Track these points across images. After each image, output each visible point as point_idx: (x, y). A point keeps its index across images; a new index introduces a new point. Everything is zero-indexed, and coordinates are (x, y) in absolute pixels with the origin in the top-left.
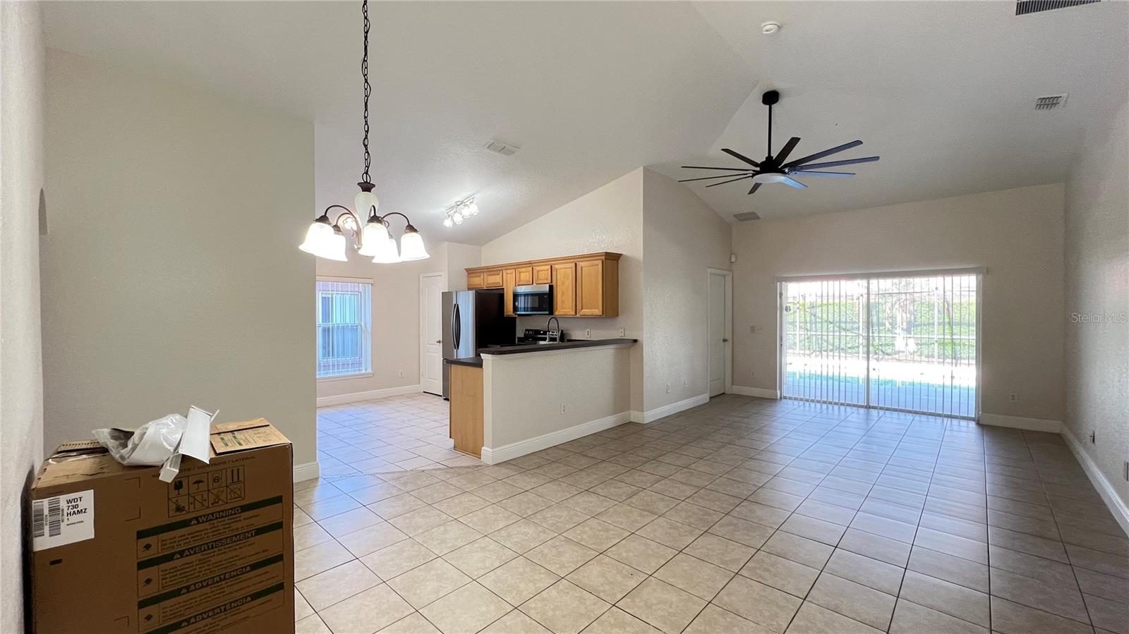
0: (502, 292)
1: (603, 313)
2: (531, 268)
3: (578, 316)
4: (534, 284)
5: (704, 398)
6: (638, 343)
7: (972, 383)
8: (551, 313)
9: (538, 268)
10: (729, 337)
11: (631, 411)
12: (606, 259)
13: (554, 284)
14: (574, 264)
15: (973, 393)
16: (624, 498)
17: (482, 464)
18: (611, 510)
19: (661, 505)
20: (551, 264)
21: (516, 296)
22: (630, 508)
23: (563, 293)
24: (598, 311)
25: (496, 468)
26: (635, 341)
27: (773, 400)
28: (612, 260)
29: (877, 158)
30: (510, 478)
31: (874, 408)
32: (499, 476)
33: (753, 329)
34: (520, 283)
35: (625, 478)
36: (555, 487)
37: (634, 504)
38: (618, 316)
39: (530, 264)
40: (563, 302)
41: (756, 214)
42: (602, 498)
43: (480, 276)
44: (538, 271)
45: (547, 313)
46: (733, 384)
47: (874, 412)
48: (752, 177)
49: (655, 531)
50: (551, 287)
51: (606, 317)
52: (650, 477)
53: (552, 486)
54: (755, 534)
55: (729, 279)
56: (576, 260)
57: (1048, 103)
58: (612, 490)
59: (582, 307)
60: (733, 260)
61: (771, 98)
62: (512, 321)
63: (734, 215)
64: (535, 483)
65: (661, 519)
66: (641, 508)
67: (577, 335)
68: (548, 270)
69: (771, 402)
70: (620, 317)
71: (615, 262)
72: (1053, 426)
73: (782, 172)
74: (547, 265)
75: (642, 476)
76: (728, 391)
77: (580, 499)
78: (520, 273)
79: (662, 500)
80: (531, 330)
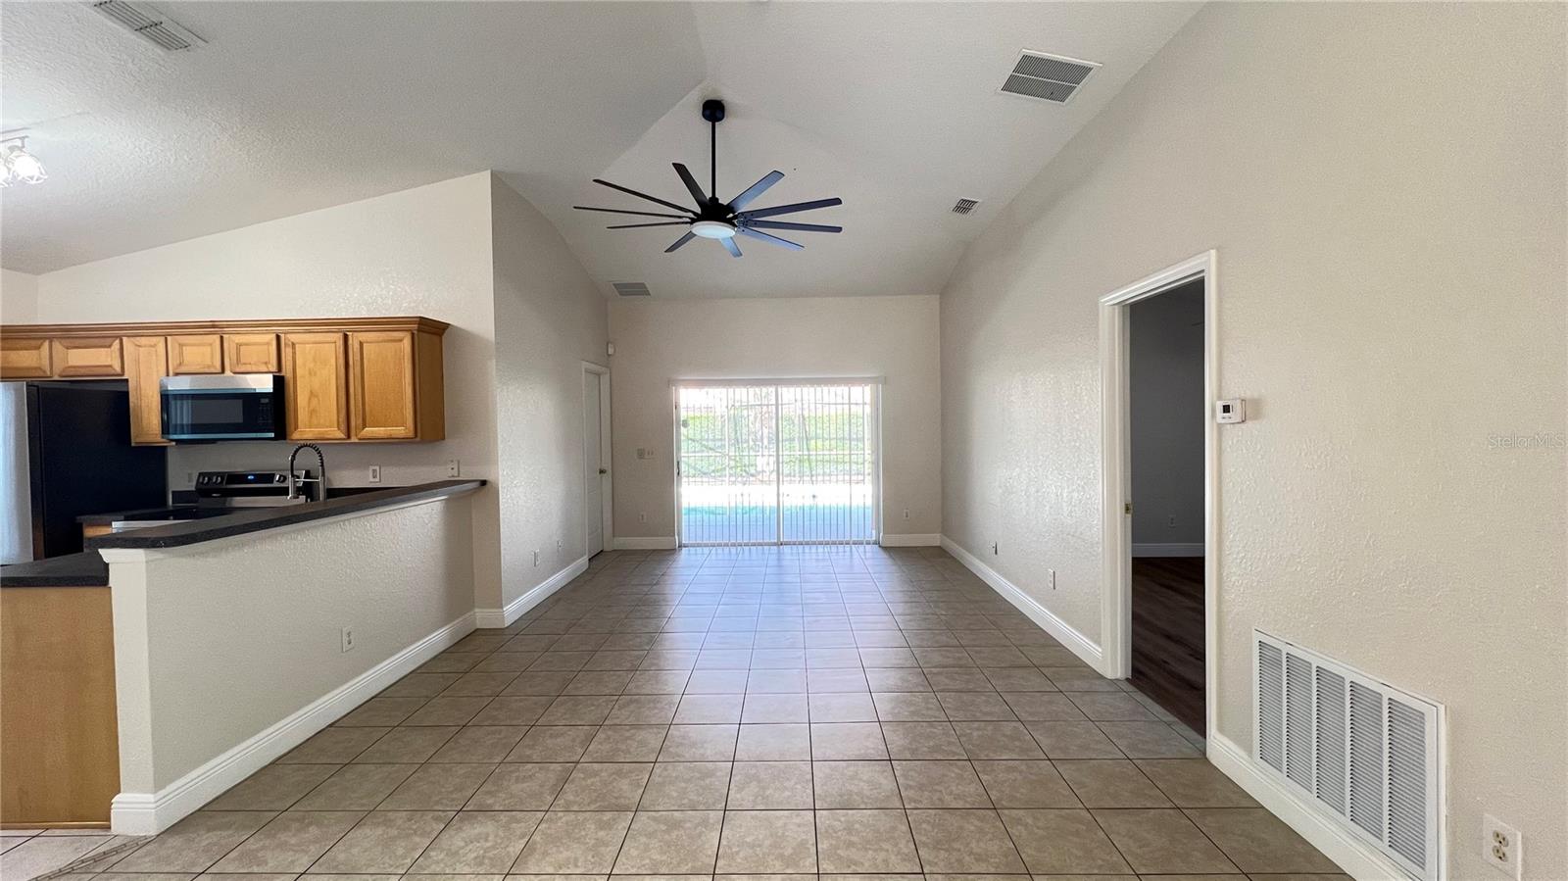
0: (120, 388)
1: (416, 436)
2: (217, 338)
3: (354, 439)
4: (228, 373)
5: (582, 562)
6: (488, 486)
7: (869, 502)
8: (282, 434)
9: (238, 339)
10: (607, 466)
11: (477, 610)
12: (419, 331)
13: (287, 372)
14: (341, 335)
15: (869, 512)
16: (550, 799)
17: (117, 843)
18: (537, 838)
19: (624, 785)
20: (281, 332)
21: (166, 398)
22: (572, 816)
23: (312, 394)
24: (400, 431)
25: (175, 841)
26: (484, 483)
27: (671, 552)
28: (429, 335)
29: (838, 230)
30: (232, 855)
31: (787, 544)
32: (193, 864)
33: (641, 454)
34: (183, 369)
35: (528, 752)
36: (379, 831)
37: (575, 802)
38: (443, 439)
39: (213, 327)
40: (312, 412)
41: (645, 287)
42: (504, 817)
43: (38, 348)
44: (239, 346)
45: (272, 435)
46: (614, 536)
47: (786, 549)
48: (691, 223)
49: (647, 849)
50: (279, 381)
51: (423, 441)
52: (572, 732)
53: (369, 834)
54: (792, 783)
55: (605, 379)
56: (346, 329)
57: (964, 206)
58: (515, 788)
59: (364, 420)
60: (611, 351)
61: (714, 111)
62: (156, 456)
63: (614, 285)
64: (316, 841)
65: (643, 816)
66: (593, 807)
67: (347, 478)
68: (268, 344)
69: (670, 555)
70: (448, 442)
71: (436, 338)
72: (934, 539)
73: (730, 222)
74: (268, 332)
75: (557, 736)
76: (607, 548)
77: (456, 839)
78: (181, 345)
79: (619, 773)
80: (218, 474)
